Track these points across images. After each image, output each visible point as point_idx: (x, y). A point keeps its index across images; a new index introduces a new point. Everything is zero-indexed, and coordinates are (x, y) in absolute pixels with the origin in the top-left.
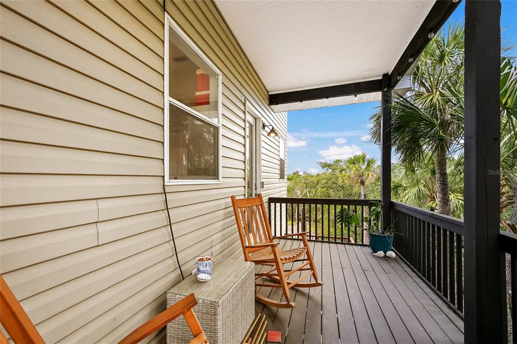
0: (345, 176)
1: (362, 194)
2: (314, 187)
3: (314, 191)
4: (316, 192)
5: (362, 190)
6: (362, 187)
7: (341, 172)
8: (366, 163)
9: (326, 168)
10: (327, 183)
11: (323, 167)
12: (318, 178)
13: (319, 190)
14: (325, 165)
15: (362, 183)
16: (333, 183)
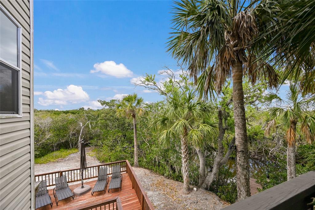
0: (122, 111)
1: (134, 124)
2: (95, 119)
3: (95, 122)
4: (96, 123)
5: (134, 121)
6: (134, 119)
7: (119, 107)
8: (136, 101)
9: (104, 105)
10: (106, 116)
11: (102, 104)
12: (99, 112)
13: (100, 121)
14: (103, 103)
15: (134, 116)
16: (111, 116)
